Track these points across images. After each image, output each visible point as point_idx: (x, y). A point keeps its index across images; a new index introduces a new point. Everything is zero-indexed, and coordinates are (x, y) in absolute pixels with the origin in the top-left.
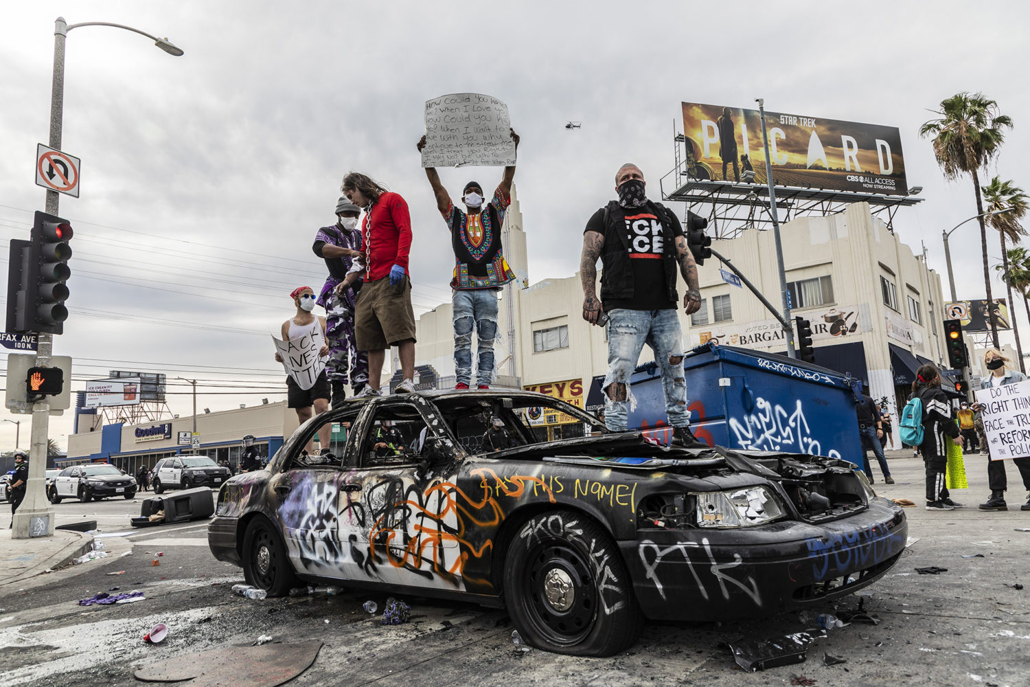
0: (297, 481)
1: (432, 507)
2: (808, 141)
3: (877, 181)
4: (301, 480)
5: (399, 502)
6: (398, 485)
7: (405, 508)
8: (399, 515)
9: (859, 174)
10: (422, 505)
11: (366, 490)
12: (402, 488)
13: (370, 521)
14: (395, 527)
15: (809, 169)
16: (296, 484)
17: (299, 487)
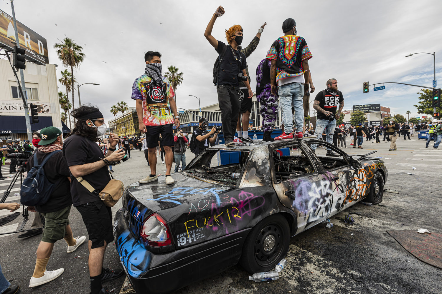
0: (297, 185)
1: (361, 178)
2: (8, 25)
3: (38, 56)
4: (299, 184)
5: (352, 179)
6: (350, 173)
7: (354, 180)
8: (353, 184)
9: (31, 50)
10: (359, 178)
11: (340, 178)
12: (351, 174)
13: (345, 190)
14: (353, 188)
15: (8, 38)
16: (296, 187)
17: (299, 188)
